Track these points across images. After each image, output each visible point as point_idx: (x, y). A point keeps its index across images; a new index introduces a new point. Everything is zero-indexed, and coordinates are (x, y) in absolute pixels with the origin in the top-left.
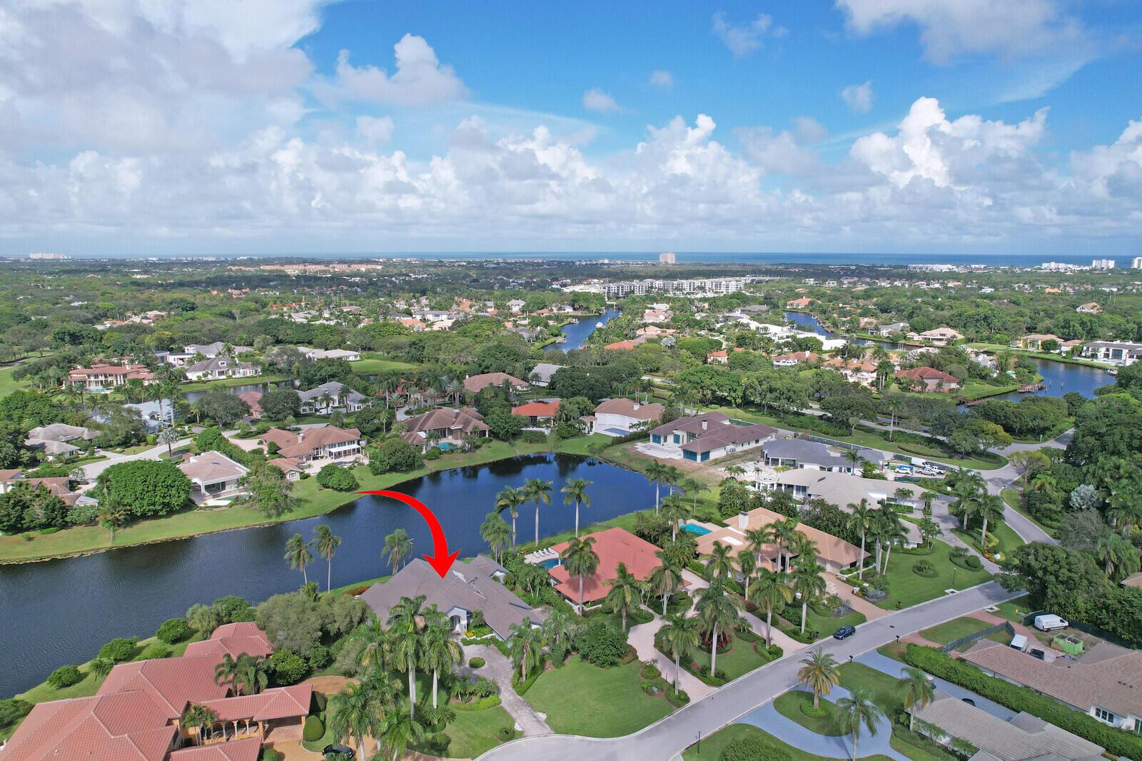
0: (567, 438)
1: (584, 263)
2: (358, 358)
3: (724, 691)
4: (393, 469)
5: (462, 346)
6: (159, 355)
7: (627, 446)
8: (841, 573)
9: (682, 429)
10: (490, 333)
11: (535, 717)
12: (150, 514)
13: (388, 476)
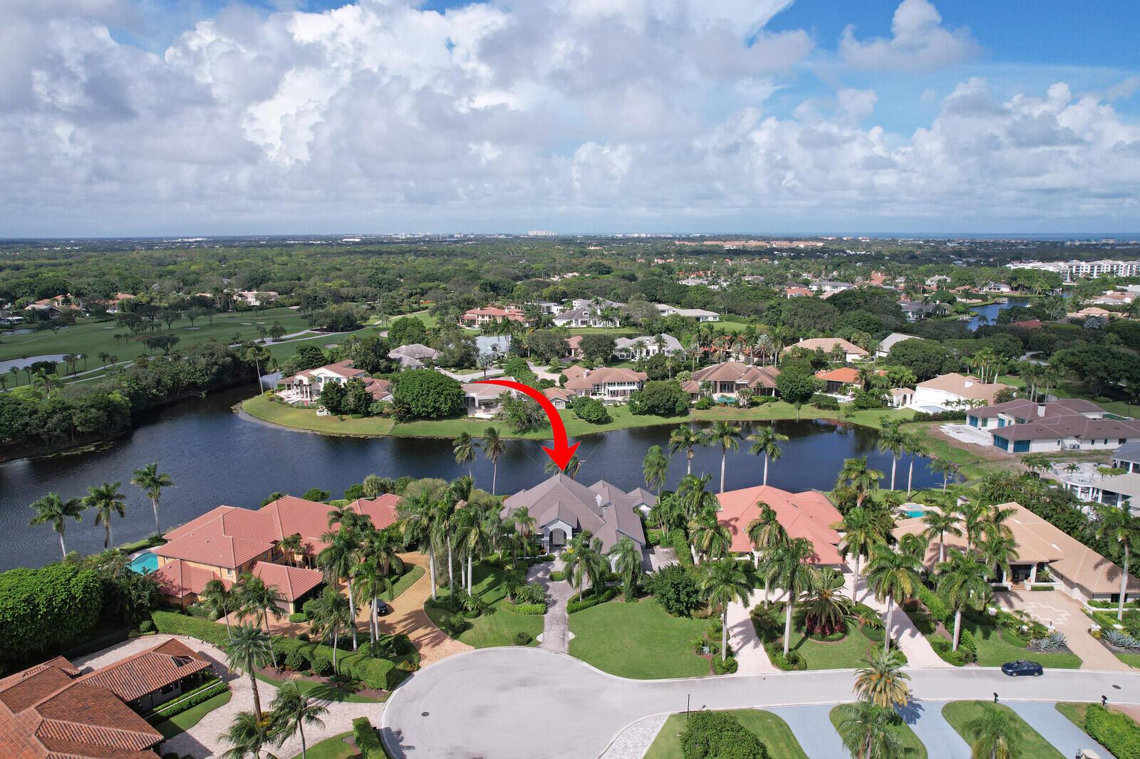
0: (866, 408)
1: (1077, 243)
2: (718, 319)
3: (787, 677)
4: (652, 410)
5: (821, 312)
6: (544, 305)
7: (932, 425)
8: (1089, 603)
9: (1010, 413)
10: (862, 301)
11: (564, 635)
12: (423, 414)
13: (647, 416)
